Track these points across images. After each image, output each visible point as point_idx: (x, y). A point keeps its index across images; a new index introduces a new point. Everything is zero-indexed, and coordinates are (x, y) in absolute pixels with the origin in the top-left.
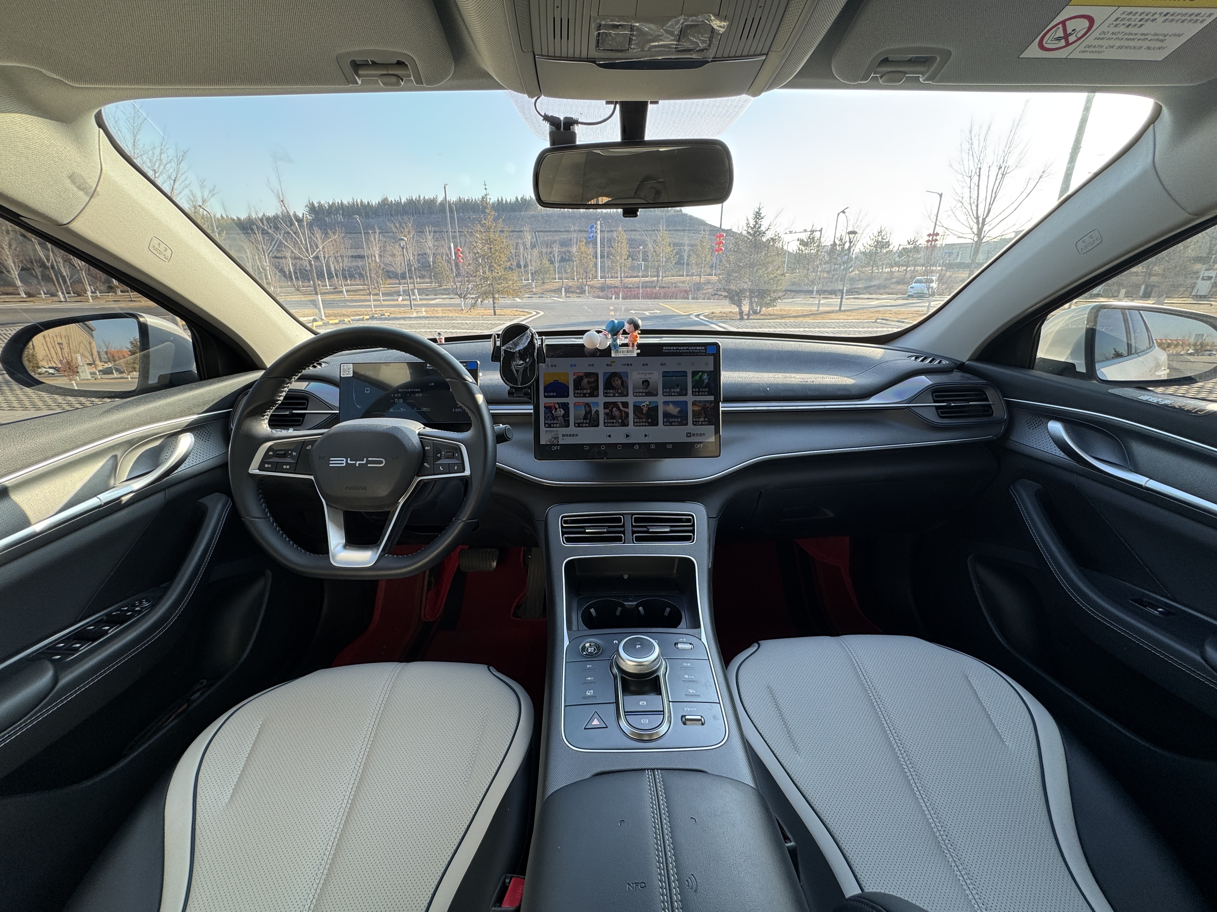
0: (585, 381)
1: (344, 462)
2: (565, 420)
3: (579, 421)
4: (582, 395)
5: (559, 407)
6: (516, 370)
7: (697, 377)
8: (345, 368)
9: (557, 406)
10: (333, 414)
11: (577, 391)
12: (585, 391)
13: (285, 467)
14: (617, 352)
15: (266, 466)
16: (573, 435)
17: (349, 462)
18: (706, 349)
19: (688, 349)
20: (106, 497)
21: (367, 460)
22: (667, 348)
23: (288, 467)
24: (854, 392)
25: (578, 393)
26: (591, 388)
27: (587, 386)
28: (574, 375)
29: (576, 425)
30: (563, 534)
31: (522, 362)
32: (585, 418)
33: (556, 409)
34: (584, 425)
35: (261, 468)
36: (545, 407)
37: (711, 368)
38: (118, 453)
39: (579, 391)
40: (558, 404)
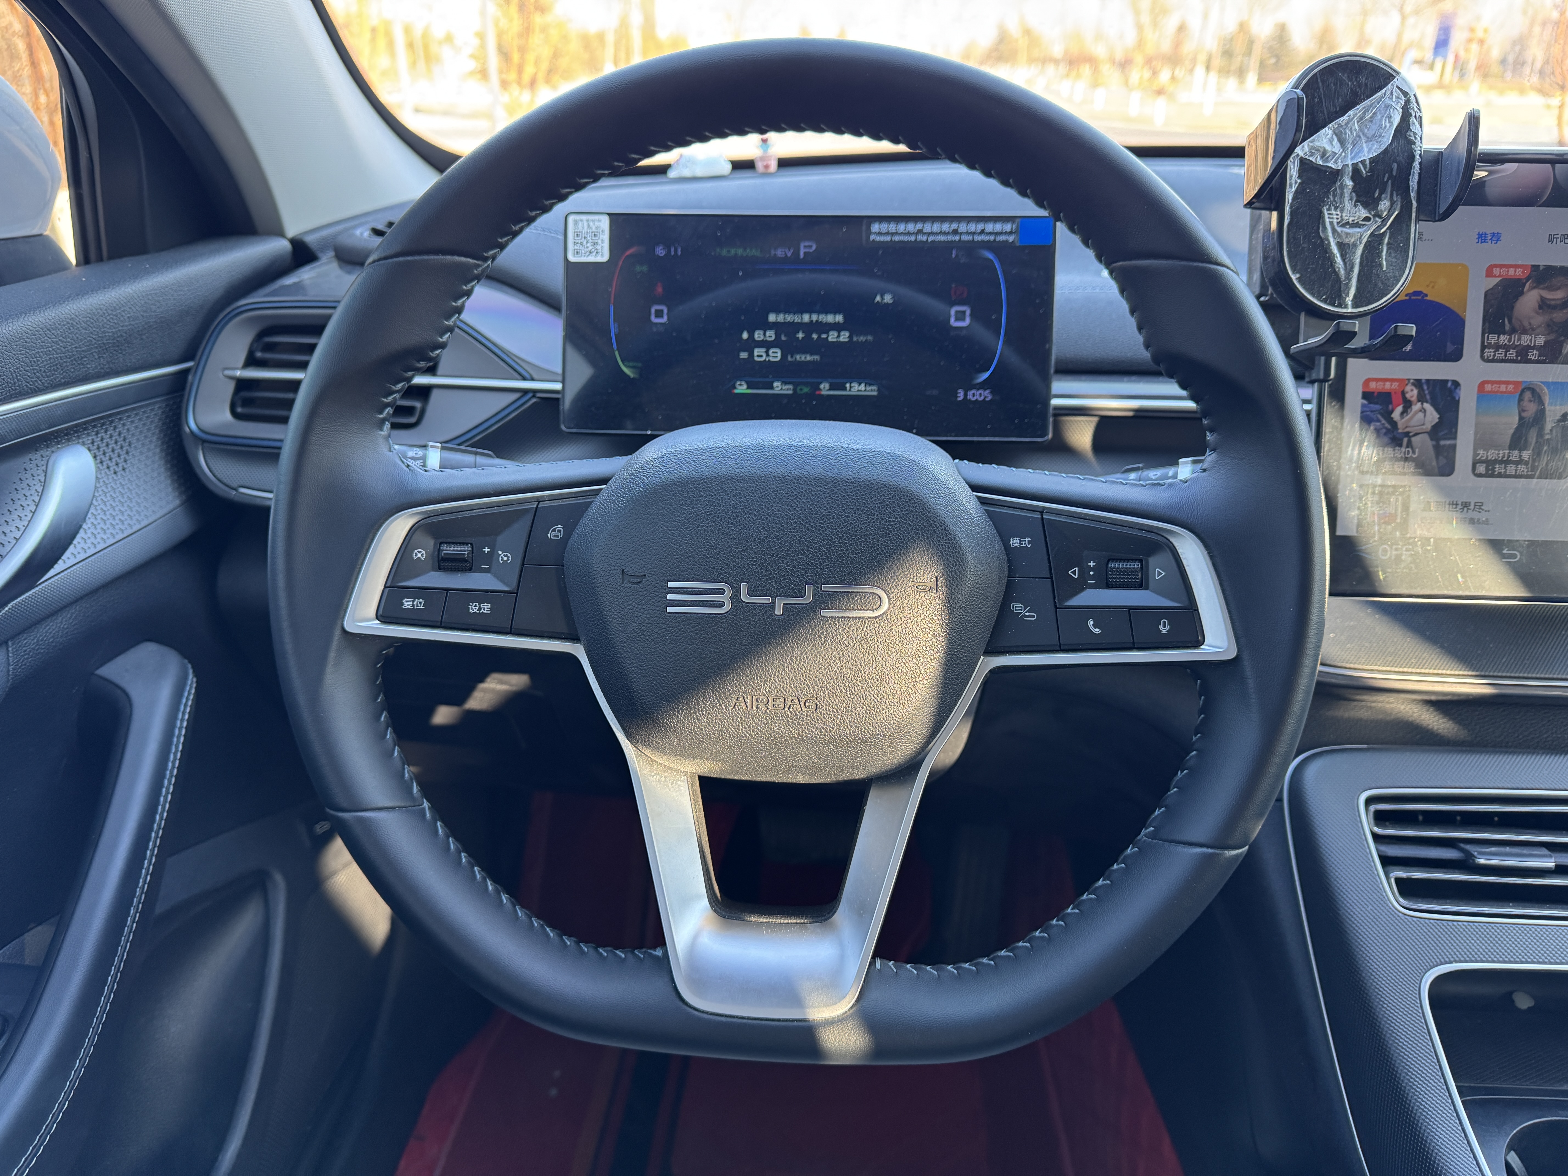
0: (1530, 299)
1: (726, 598)
2: (1437, 449)
3: (1492, 454)
4: (1512, 353)
5: (1421, 399)
8: (583, 227)
9: (1412, 393)
10: (525, 392)
11: (1493, 339)
12: (1525, 340)
13: (474, 608)
15: (407, 603)
16: (1466, 507)
17: (744, 597)
21: (817, 590)
23: (486, 608)
25: (1497, 347)
26: (1550, 327)
27: (1538, 320)
28: (1489, 273)
29: (1481, 469)
30: (1388, 865)
31: (1363, 213)
32: (1518, 441)
33: (1408, 404)
34: (1511, 470)
35: (385, 615)
36: (1366, 395)
39: (1504, 339)
40: (1418, 383)
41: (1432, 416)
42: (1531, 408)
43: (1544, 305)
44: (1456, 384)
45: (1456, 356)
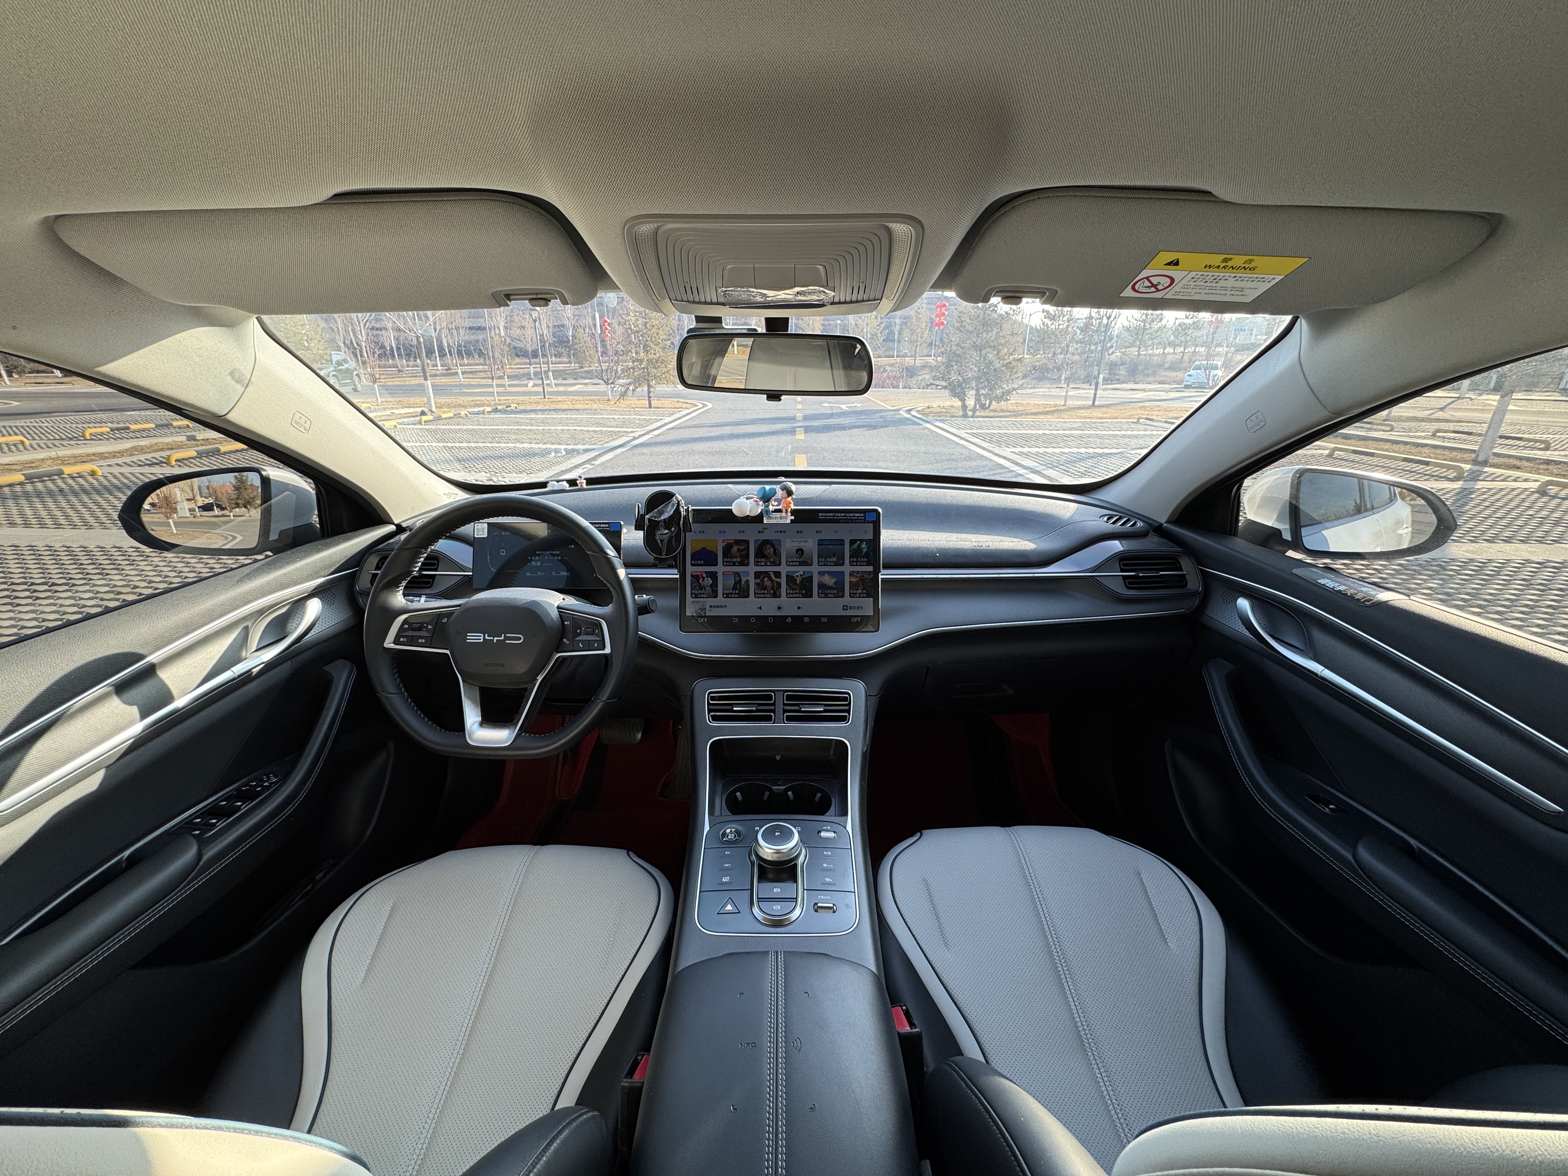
0: (735, 548)
1: (482, 638)
2: (713, 591)
3: (728, 592)
4: (731, 564)
5: (707, 577)
6: (661, 540)
7: (855, 546)
8: (479, 527)
9: (705, 575)
10: (465, 575)
11: (726, 560)
12: (735, 560)
13: (420, 641)
14: (769, 518)
15: (402, 640)
16: (722, 606)
17: (487, 638)
18: (865, 517)
19: (845, 516)
20: (239, 669)
21: (505, 636)
22: (823, 514)
23: (423, 641)
24: (1033, 559)
25: (727, 562)
26: (741, 556)
27: (737, 554)
28: (723, 542)
29: (725, 596)
30: (710, 711)
31: (667, 531)
32: (734, 588)
33: (703, 578)
34: (733, 595)
35: (396, 642)
36: (692, 576)
37: (870, 536)
38: (249, 624)
39: (728, 560)
40: (706, 572)
41: (711, 581)
42: (738, 579)
43: (739, 550)
44: (716, 572)
45: (716, 565)
